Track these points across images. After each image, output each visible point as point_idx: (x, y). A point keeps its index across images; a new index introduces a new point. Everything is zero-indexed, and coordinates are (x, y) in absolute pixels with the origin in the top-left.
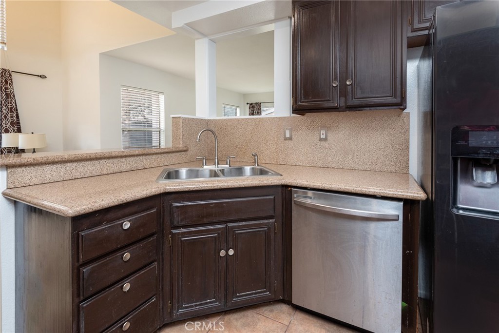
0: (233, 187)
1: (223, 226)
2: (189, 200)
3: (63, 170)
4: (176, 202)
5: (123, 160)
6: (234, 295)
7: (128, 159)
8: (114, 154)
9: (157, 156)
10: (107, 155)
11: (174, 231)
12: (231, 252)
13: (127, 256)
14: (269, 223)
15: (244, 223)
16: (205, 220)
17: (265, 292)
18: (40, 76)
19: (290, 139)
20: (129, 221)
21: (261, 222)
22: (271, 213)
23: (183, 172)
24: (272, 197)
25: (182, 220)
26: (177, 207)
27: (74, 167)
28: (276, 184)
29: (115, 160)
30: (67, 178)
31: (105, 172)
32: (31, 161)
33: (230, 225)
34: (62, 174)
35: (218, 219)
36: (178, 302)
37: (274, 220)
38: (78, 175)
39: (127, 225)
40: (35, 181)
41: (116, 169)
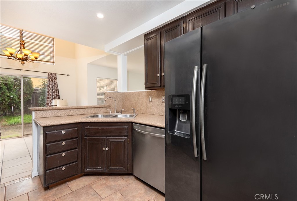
0: (108, 121)
1: (105, 138)
2: (91, 126)
3: (54, 113)
4: (86, 126)
5: (78, 110)
6: (109, 167)
7: (81, 110)
8: (73, 108)
9: (94, 109)
10: (71, 108)
11: (85, 138)
12: (107, 149)
13: (64, 143)
14: (124, 138)
15: (113, 137)
16: (97, 135)
17: (123, 168)
18: (67, 75)
19: (151, 102)
20: (65, 131)
21: (121, 137)
22: (126, 134)
23: (100, 116)
24: (127, 127)
25: (88, 134)
26: (86, 128)
27: (58, 112)
28: (127, 121)
29: (75, 110)
30: (55, 116)
31: (70, 114)
32: (42, 109)
33: (107, 137)
34: (53, 114)
35: (102, 135)
36: (87, 166)
37: (127, 137)
38: (59, 115)
39: (63, 132)
40: (44, 116)
41: (75, 114)
